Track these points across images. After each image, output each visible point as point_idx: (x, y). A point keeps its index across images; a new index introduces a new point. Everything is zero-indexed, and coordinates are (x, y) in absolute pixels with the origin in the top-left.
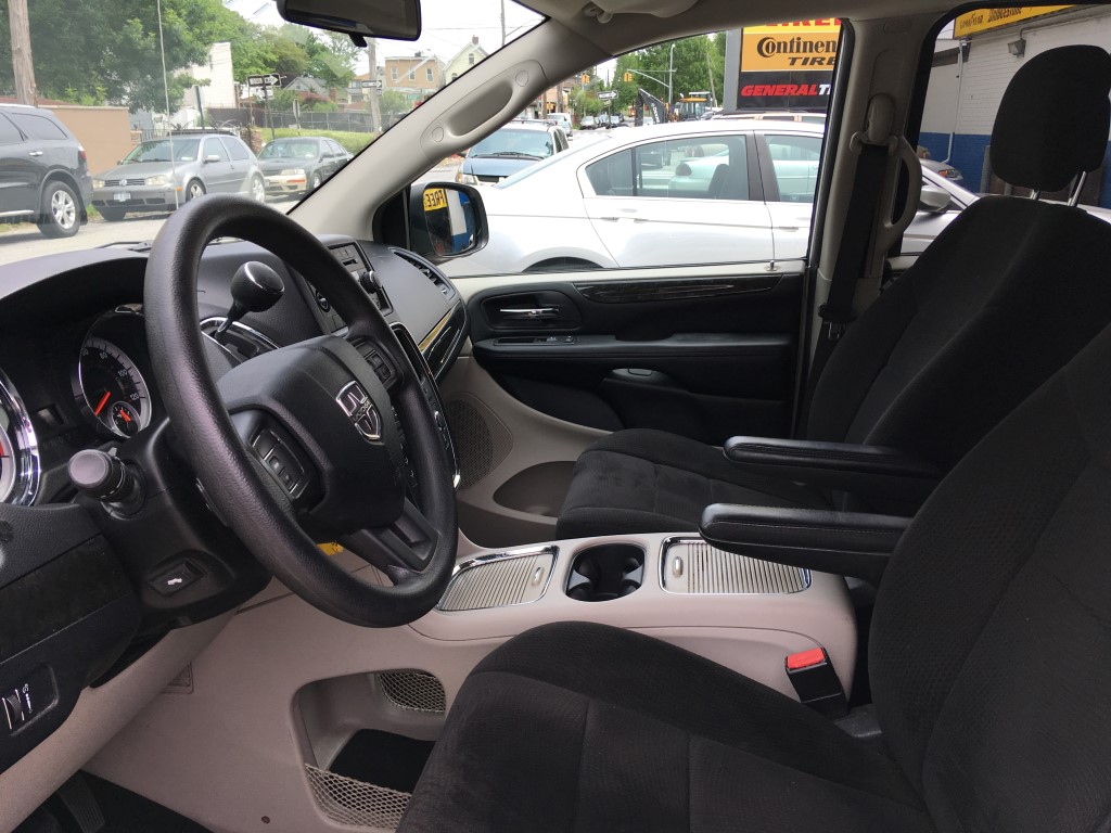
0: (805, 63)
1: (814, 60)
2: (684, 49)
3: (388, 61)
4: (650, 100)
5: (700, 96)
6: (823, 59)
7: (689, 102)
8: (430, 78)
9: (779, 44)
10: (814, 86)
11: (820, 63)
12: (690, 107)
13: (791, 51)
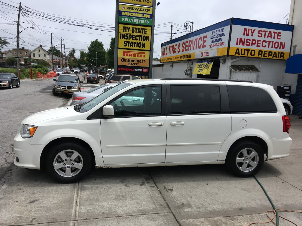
0: (131, 64)
1: (133, 64)
2: (99, 53)
3: (13, 49)
4: (92, 66)
5: (105, 66)
6: (135, 64)
7: (102, 67)
8: (26, 54)
9: (126, 60)
10: (133, 69)
11: (134, 64)
12: (102, 68)
13: (128, 61)
